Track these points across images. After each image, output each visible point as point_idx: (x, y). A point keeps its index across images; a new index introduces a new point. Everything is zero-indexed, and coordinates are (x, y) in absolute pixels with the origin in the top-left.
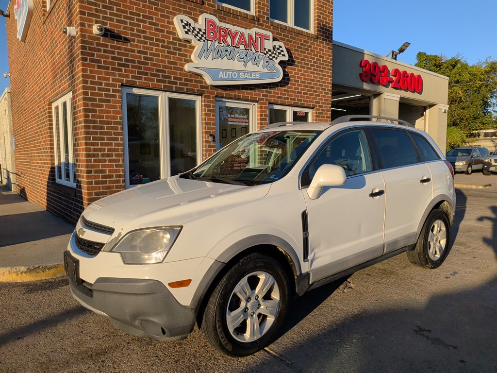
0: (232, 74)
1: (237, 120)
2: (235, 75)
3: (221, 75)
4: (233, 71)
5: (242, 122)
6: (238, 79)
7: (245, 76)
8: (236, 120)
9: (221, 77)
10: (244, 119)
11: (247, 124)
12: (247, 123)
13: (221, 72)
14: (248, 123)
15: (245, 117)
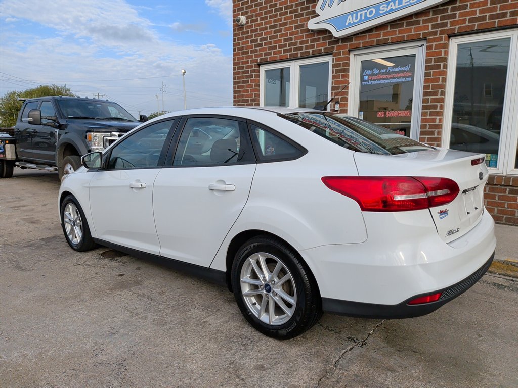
0: (366, 13)
1: (391, 76)
2: (371, 12)
3: (350, 20)
4: (367, 8)
5: (400, 78)
6: (378, 15)
7: (389, 8)
8: (388, 76)
9: (349, 23)
10: (403, 72)
11: (410, 79)
12: (408, 77)
13: (350, 16)
14: (413, 77)
15: (406, 68)
